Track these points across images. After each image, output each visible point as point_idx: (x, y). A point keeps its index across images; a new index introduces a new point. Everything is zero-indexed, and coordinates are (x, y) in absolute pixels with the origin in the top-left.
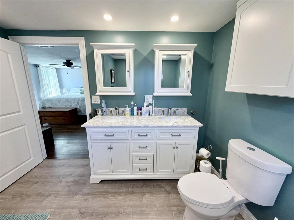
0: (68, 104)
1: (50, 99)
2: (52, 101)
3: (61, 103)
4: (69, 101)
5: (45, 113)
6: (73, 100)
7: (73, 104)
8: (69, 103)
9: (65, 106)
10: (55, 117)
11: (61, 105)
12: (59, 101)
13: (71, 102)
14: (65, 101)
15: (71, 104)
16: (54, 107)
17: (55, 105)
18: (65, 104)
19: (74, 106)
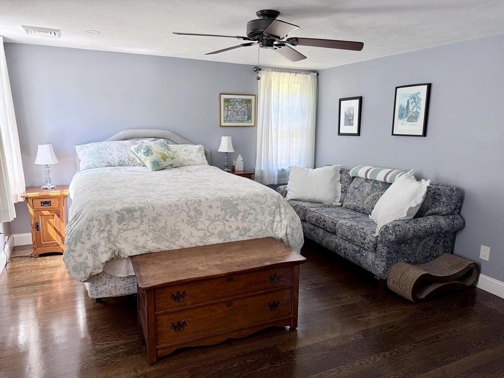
0: (233, 223)
1: (142, 209)
2: (155, 219)
3: (201, 226)
4: (239, 212)
5: (181, 290)
6: (254, 204)
7: (257, 224)
8: (239, 218)
9: (220, 235)
10: (229, 304)
11: (201, 234)
12: (192, 213)
13: (246, 214)
14: (218, 212)
15: (246, 225)
16: (164, 246)
17: (172, 235)
18: (221, 228)
19: (261, 230)
